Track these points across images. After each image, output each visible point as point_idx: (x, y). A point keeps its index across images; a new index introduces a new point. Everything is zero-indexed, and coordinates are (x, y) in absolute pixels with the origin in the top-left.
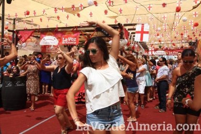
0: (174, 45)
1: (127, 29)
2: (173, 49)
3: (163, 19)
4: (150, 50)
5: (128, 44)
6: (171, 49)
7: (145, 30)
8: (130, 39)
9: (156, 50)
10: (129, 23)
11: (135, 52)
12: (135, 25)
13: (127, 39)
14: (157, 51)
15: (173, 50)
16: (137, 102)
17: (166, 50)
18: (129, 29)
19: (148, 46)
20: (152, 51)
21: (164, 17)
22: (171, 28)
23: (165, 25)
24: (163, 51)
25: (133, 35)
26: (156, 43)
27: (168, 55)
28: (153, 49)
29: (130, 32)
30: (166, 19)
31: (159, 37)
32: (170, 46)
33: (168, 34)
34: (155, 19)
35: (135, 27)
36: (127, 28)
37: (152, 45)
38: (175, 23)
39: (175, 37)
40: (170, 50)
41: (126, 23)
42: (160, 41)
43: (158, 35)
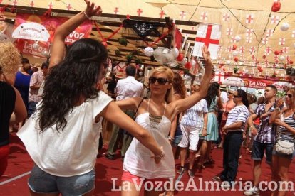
0: (261, 71)
1: (180, 31)
2: (257, 77)
3: (247, 21)
4: (217, 73)
5: (179, 58)
6: (254, 76)
7: (212, 37)
8: (184, 49)
9: (227, 75)
10: (185, 19)
11: (189, 74)
12: (195, 24)
13: (178, 47)
14: (230, 78)
15: (256, 80)
16: (182, 165)
17: (245, 77)
18: (184, 31)
19: (215, 67)
20: (220, 75)
21: (250, 19)
22: (259, 38)
23: (249, 33)
24: (239, 79)
25: (189, 42)
26: (229, 62)
27: (247, 86)
28: (222, 73)
29: (186, 36)
30: (252, 21)
31: (235, 52)
32: (253, 72)
33: (253, 49)
34: (233, 18)
35: (195, 28)
36: (181, 28)
37: (222, 65)
38: (268, 31)
39: (264, 57)
40: (253, 79)
41: (180, 18)
42: (236, 60)
43: (234, 49)
